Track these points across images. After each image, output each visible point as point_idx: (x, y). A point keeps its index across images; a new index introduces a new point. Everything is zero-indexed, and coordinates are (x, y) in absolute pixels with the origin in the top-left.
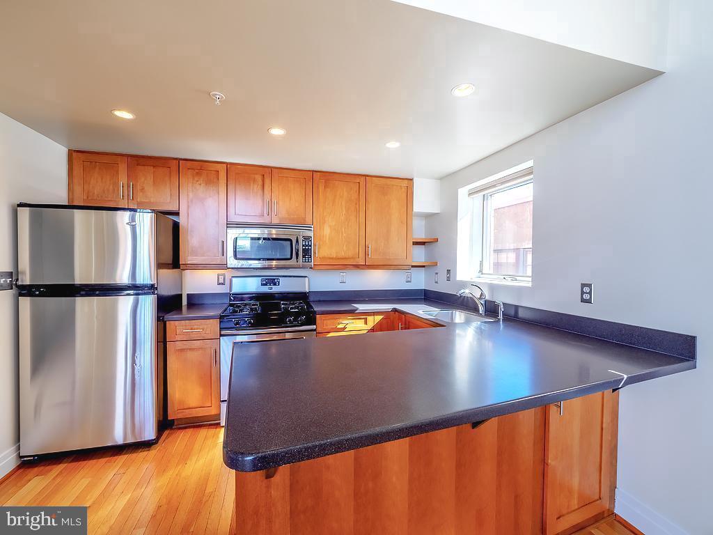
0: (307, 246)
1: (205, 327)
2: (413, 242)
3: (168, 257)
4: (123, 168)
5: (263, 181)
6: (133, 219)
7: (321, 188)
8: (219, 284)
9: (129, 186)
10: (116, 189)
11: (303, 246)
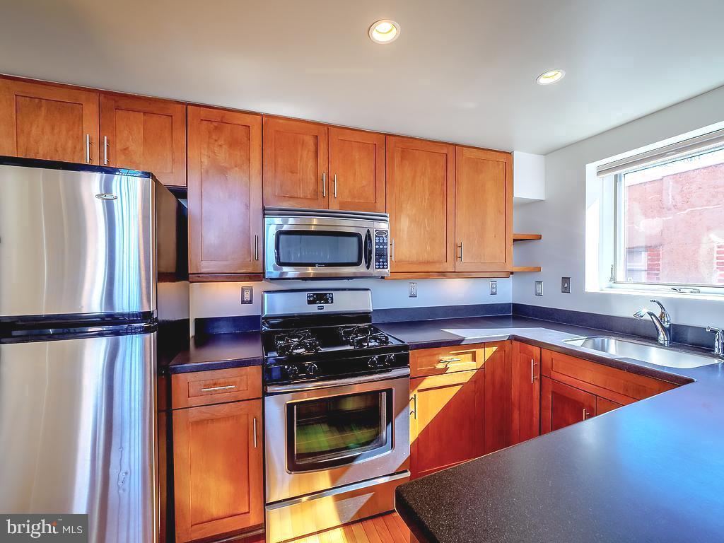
0: (381, 244)
1: (238, 379)
2: (514, 240)
3: (170, 263)
4: (90, 112)
5: (316, 145)
6: (107, 188)
7: (397, 159)
8: (243, 302)
9: (101, 144)
10: (78, 148)
11: (376, 244)
